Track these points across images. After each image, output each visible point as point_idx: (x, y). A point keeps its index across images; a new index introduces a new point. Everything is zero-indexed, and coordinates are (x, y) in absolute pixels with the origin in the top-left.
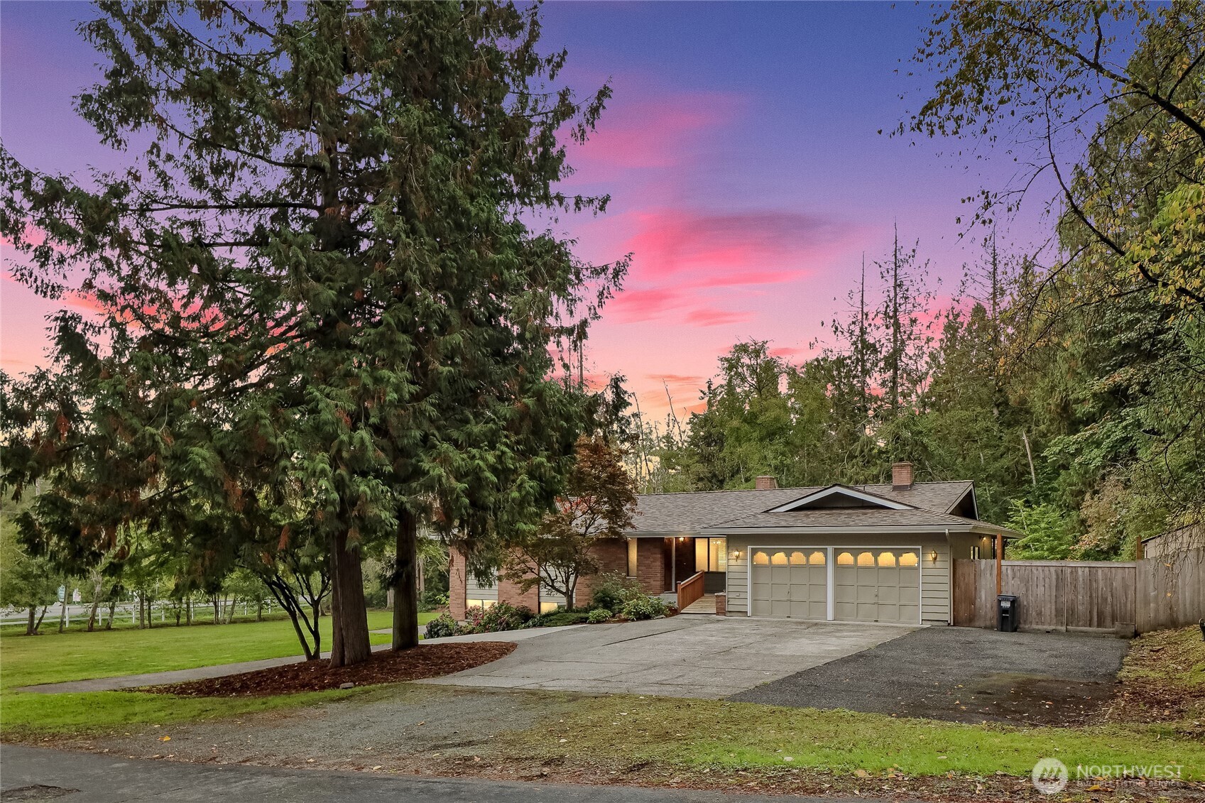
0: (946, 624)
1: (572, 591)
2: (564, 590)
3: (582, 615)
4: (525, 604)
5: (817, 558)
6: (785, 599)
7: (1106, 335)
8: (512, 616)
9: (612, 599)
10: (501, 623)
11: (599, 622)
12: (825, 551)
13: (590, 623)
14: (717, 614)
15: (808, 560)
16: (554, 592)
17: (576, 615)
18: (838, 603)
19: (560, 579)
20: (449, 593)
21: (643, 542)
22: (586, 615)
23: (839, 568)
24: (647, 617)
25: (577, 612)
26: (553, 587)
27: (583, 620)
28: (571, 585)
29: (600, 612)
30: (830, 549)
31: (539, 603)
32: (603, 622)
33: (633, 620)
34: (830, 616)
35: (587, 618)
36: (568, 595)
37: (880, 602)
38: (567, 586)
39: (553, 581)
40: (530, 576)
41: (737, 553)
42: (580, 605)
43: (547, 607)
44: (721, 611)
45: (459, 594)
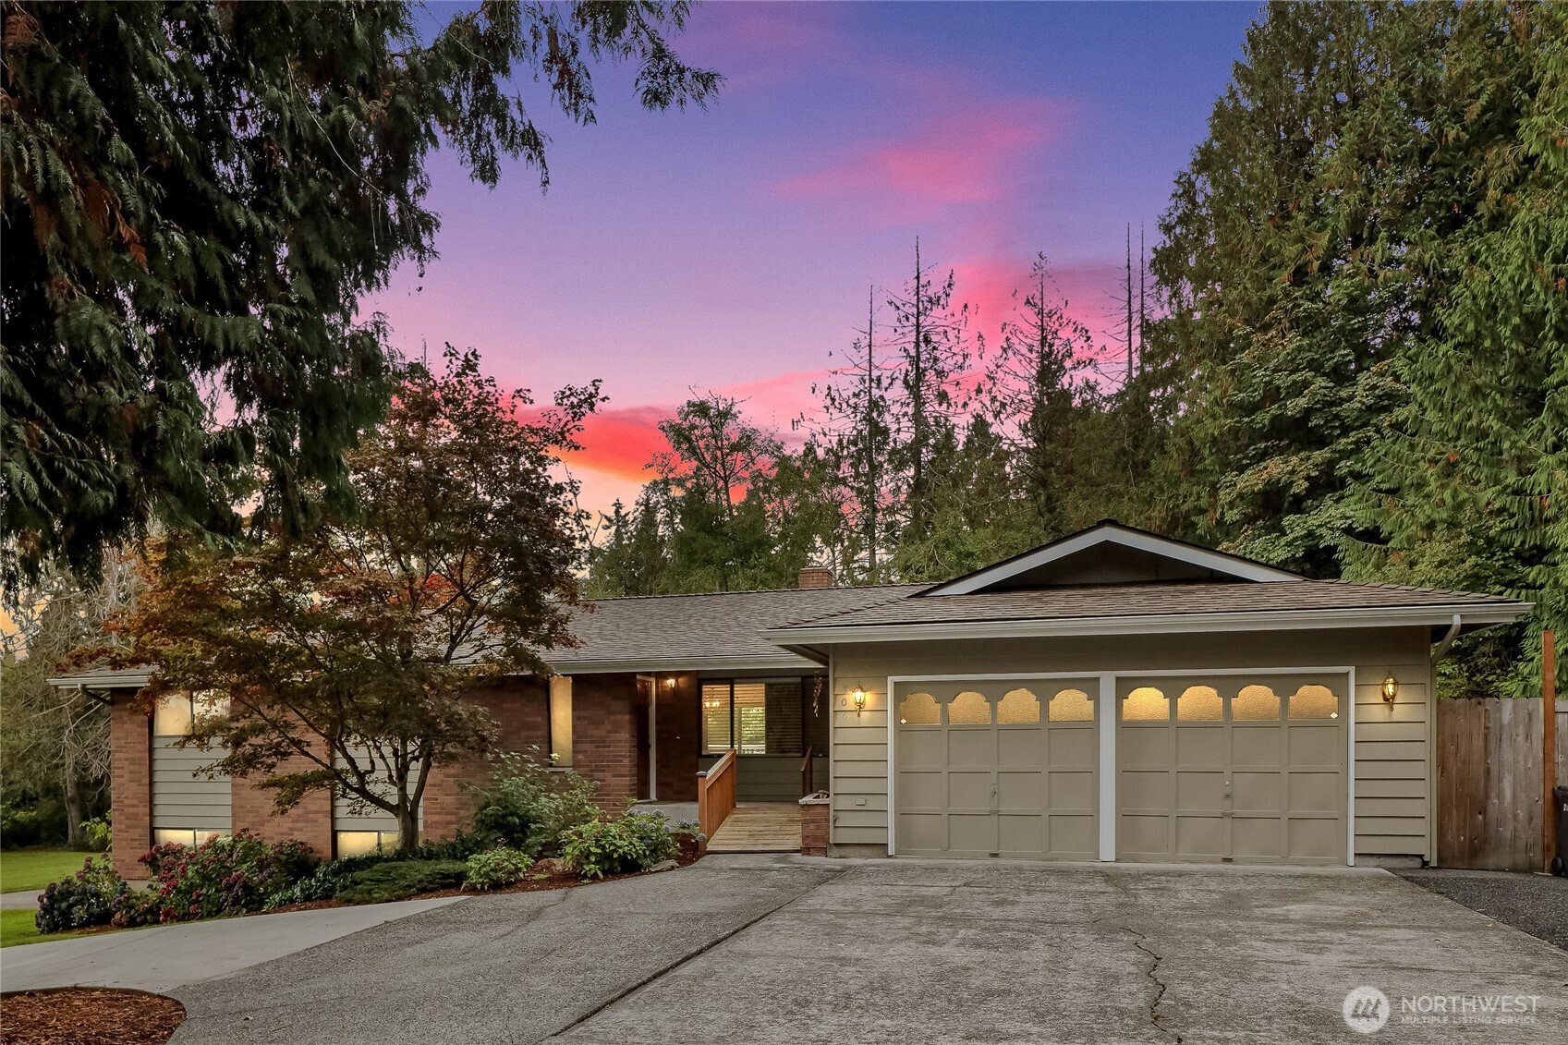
0: (1417, 863)
1: (416, 803)
2: (394, 800)
3: (447, 866)
4: (299, 837)
5: (1070, 703)
6: (986, 809)
7: (1251, 409)
8: (262, 866)
9: (526, 822)
10: (230, 887)
11: (497, 887)
12: (1092, 688)
13: (473, 890)
14: (806, 850)
15: (1045, 709)
16: (370, 807)
17: (428, 868)
18: (1125, 817)
19: (381, 773)
20: (110, 815)
21: (588, 686)
22: (457, 866)
23: (1130, 730)
24: (628, 867)
25: (430, 856)
26: (362, 791)
27: (452, 883)
28: (411, 790)
29: (497, 856)
30: (1108, 679)
31: (335, 834)
32: (509, 885)
33: (595, 878)
34: (1108, 851)
35: (461, 877)
36: (406, 812)
37: (1239, 812)
38: (403, 789)
39: (361, 776)
40: (297, 765)
41: (859, 695)
42: (435, 836)
43: (355, 843)
44: (816, 843)
45: (135, 816)
